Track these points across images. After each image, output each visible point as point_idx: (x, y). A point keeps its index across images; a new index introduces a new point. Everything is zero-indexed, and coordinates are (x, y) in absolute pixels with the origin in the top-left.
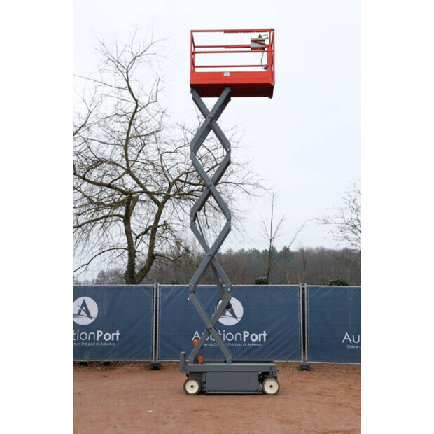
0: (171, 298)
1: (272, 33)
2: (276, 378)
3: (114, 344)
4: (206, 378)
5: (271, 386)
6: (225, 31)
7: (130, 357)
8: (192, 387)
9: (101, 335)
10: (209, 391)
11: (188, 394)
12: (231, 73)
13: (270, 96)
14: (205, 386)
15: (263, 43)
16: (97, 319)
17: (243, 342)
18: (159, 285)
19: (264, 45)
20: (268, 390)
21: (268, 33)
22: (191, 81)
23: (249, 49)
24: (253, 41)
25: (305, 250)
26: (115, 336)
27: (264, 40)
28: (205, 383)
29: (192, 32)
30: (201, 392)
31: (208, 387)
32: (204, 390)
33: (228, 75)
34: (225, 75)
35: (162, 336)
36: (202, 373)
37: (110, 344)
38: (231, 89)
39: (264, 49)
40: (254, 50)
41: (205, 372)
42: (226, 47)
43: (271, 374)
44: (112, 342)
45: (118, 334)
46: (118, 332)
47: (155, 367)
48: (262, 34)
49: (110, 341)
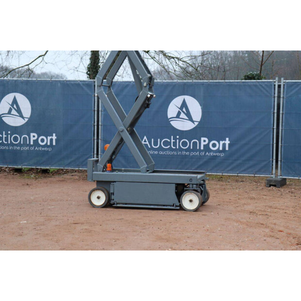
3: (50, 149)
8: (99, 198)
9: (35, 138)
10: (117, 204)
14: (113, 197)
17: (200, 150)
26: (52, 140)
28: (113, 194)
32: (112, 202)
37: (46, 149)
44: (48, 147)
45: (54, 137)
46: (54, 135)
49: (46, 145)
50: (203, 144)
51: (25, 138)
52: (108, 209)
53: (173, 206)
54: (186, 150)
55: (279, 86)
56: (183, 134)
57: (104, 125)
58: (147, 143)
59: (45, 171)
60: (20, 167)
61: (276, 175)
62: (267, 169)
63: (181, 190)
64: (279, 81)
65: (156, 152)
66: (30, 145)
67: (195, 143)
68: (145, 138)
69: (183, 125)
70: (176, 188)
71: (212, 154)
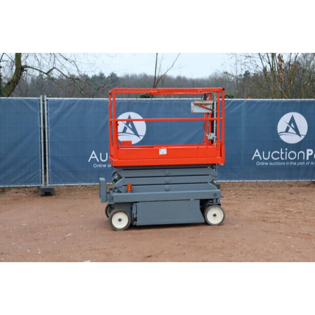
0: (62, 113)
2: (220, 205)
5: (215, 215)
7: (14, 183)
11: (114, 229)
18: (46, 98)
25: (130, 75)
35: (53, 158)
41: (136, 202)
43: (215, 201)
47: (48, 193)
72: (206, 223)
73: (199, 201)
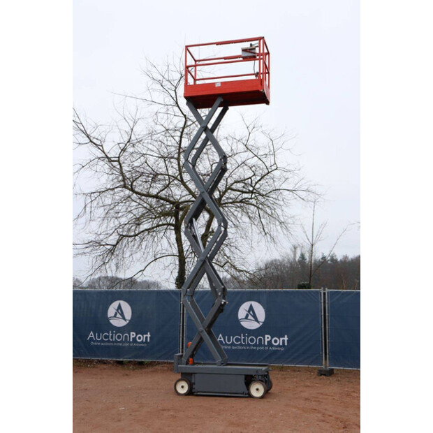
1: (262, 41)
4: (195, 379)
5: (257, 390)
6: (218, 44)
8: (183, 388)
9: (134, 336)
12: (222, 83)
13: (267, 102)
14: (194, 386)
15: (253, 51)
16: (130, 321)
19: (255, 53)
20: (254, 393)
21: (258, 42)
22: (184, 94)
23: (241, 59)
24: (244, 50)
27: (254, 49)
28: (194, 384)
29: (187, 47)
30: (190, 393)
31: (196, 388)
32: (193, 391)
33: (220, 85)
34: (216, 86)
36: (191, 374)
38: (223, 98)
39: (255, 57)
40: (245, 59)
42: (225, 58)
45: (149, 335)
48: (253, 43)
50: (266, 340)
51: (126, 336)
52: (190, 397)
53: (243, 393)
54: (254, 346)
55: (324, 294)
56: (250, 332)
57: (187, 326)
58: (222, 339)
59: (141, 364)
60: (121, 360)
61: (326, 367)
62: (317, 361)
63: (249, 380)
64: (324, 290)
65: (229, 347)
66: (130, 342)
67: (260, 340)
68: (220, 335)
69: (251, 325)
70: (246, 379)
71: (274, 348)
72: (250, 396)
73: (244, 377)
